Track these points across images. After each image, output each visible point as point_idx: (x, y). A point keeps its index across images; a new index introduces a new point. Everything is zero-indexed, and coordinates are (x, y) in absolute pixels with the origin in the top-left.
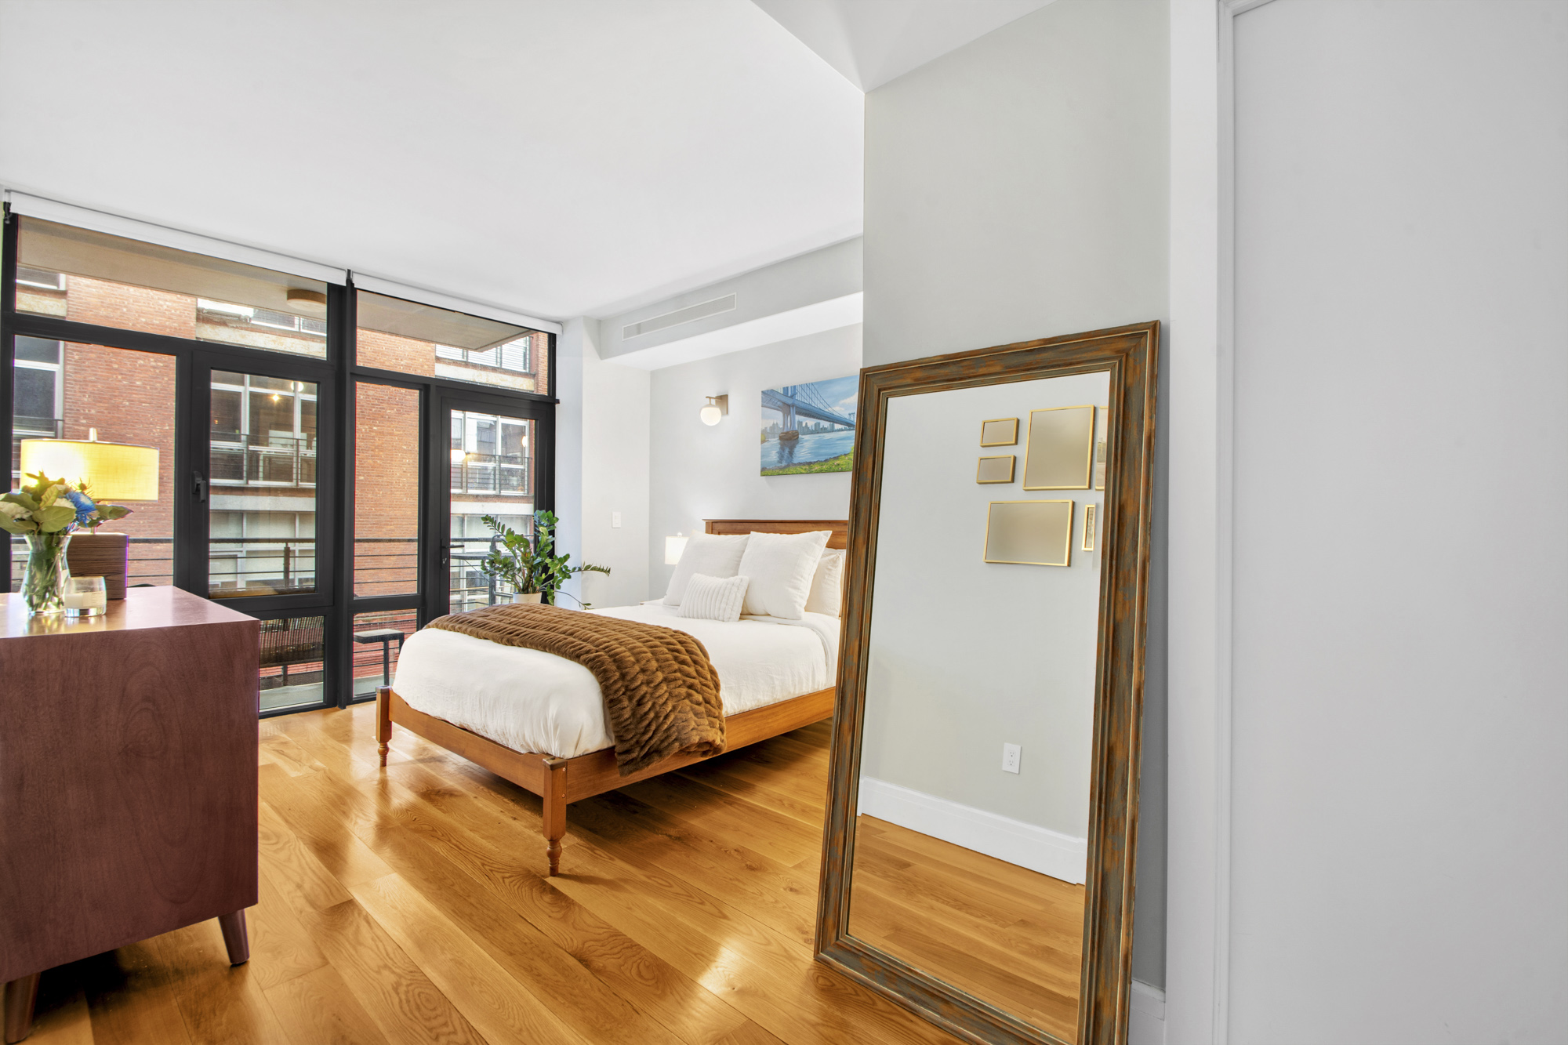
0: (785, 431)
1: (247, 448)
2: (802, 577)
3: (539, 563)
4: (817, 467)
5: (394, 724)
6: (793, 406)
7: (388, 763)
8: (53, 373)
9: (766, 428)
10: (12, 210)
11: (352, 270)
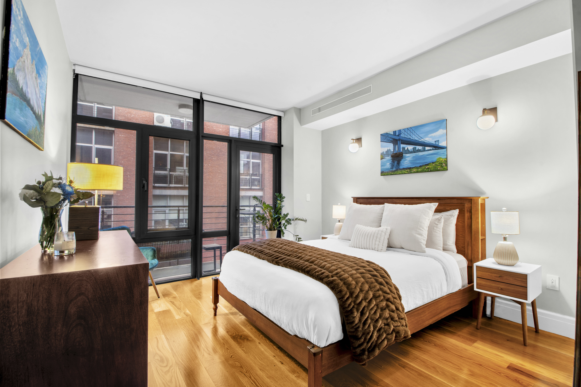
0: (395, 153)
1: (169, 173)
2: (423, 228)
3: (276, 217)
4: (415, 170)
5: (220, 296)
6: (399, 140)
7: (217, 314)
8: (110, 150)
9: (383, 152)
10: (76, 72)
11: (202, 92)
